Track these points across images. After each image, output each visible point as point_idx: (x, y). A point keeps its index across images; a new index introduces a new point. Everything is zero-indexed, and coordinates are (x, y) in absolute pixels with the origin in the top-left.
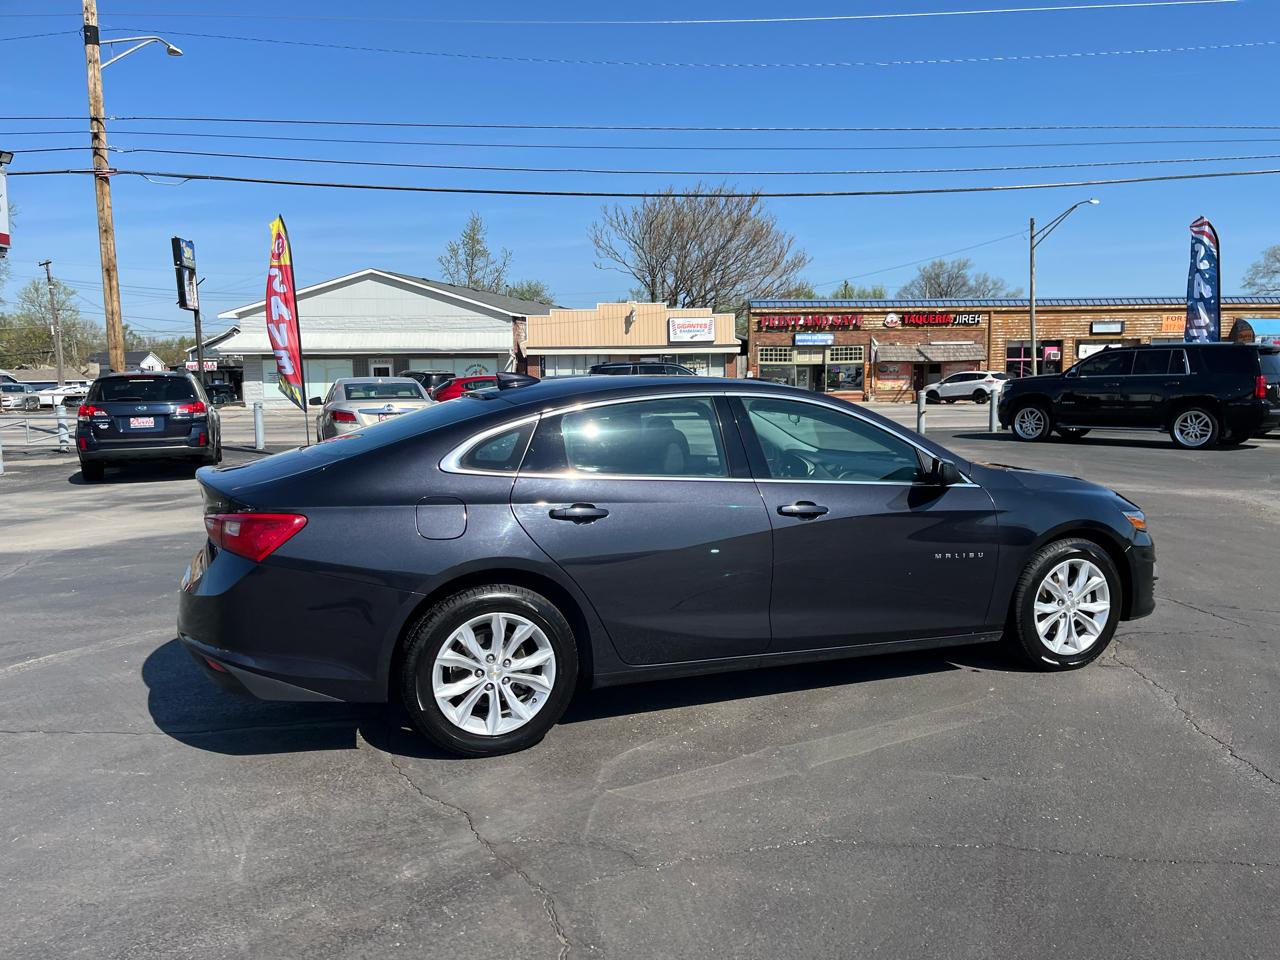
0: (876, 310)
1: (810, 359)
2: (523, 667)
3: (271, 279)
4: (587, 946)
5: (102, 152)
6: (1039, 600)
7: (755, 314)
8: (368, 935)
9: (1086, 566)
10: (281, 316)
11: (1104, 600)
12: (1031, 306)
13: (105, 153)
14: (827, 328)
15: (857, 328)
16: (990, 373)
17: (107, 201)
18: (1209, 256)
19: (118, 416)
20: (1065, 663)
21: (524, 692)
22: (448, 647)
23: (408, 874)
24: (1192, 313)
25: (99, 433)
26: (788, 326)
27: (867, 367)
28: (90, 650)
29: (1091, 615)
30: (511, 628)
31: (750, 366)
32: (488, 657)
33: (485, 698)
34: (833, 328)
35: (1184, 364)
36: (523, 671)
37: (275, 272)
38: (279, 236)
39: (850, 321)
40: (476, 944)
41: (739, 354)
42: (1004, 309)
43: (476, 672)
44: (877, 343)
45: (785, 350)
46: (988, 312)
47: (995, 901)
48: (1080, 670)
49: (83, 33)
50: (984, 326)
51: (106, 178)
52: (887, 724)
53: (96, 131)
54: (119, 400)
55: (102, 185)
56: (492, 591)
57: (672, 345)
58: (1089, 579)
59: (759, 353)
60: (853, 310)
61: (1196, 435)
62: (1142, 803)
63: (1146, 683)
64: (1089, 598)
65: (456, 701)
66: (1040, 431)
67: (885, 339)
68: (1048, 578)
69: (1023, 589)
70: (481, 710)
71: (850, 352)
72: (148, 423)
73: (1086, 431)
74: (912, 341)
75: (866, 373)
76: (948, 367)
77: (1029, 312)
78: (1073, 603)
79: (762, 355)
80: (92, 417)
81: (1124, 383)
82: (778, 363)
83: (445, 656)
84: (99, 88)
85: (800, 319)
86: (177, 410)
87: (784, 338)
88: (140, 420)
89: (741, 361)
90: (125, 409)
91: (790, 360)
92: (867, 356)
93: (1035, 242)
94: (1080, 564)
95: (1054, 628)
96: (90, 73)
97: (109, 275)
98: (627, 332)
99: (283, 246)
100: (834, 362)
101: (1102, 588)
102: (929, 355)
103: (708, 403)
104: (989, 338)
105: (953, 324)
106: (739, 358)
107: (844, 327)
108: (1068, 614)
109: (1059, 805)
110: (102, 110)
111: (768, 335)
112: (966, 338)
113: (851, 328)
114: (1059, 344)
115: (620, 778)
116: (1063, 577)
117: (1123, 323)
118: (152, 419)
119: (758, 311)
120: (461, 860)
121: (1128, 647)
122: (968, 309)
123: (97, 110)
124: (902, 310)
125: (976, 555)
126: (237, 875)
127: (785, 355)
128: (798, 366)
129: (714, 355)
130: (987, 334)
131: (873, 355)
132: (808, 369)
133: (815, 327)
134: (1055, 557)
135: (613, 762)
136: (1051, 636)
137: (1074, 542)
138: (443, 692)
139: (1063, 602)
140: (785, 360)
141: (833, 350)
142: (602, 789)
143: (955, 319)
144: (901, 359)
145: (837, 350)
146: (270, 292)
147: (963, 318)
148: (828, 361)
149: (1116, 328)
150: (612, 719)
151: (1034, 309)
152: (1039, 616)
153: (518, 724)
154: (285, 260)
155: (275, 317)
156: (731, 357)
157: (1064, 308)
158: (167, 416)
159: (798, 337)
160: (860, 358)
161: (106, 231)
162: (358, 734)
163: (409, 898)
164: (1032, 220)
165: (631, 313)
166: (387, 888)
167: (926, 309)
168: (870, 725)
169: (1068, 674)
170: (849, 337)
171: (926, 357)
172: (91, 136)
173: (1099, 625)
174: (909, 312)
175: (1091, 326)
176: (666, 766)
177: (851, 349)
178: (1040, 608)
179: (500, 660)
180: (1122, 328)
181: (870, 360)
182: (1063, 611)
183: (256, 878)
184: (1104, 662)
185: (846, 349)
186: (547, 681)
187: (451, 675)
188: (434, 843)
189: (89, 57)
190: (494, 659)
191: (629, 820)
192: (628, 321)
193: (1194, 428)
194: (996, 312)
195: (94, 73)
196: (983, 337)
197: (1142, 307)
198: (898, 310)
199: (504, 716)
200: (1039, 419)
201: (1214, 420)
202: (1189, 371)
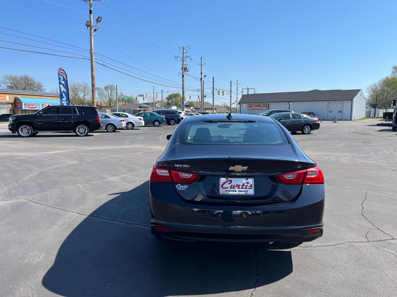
18: (64, 80)
24: (61, 97)
61: (83, 133)
66: (30, 134)
81: (58, 117)
193: (82, 130)
200: (29, 129)
201: (88, 128)
202: (78, 114)
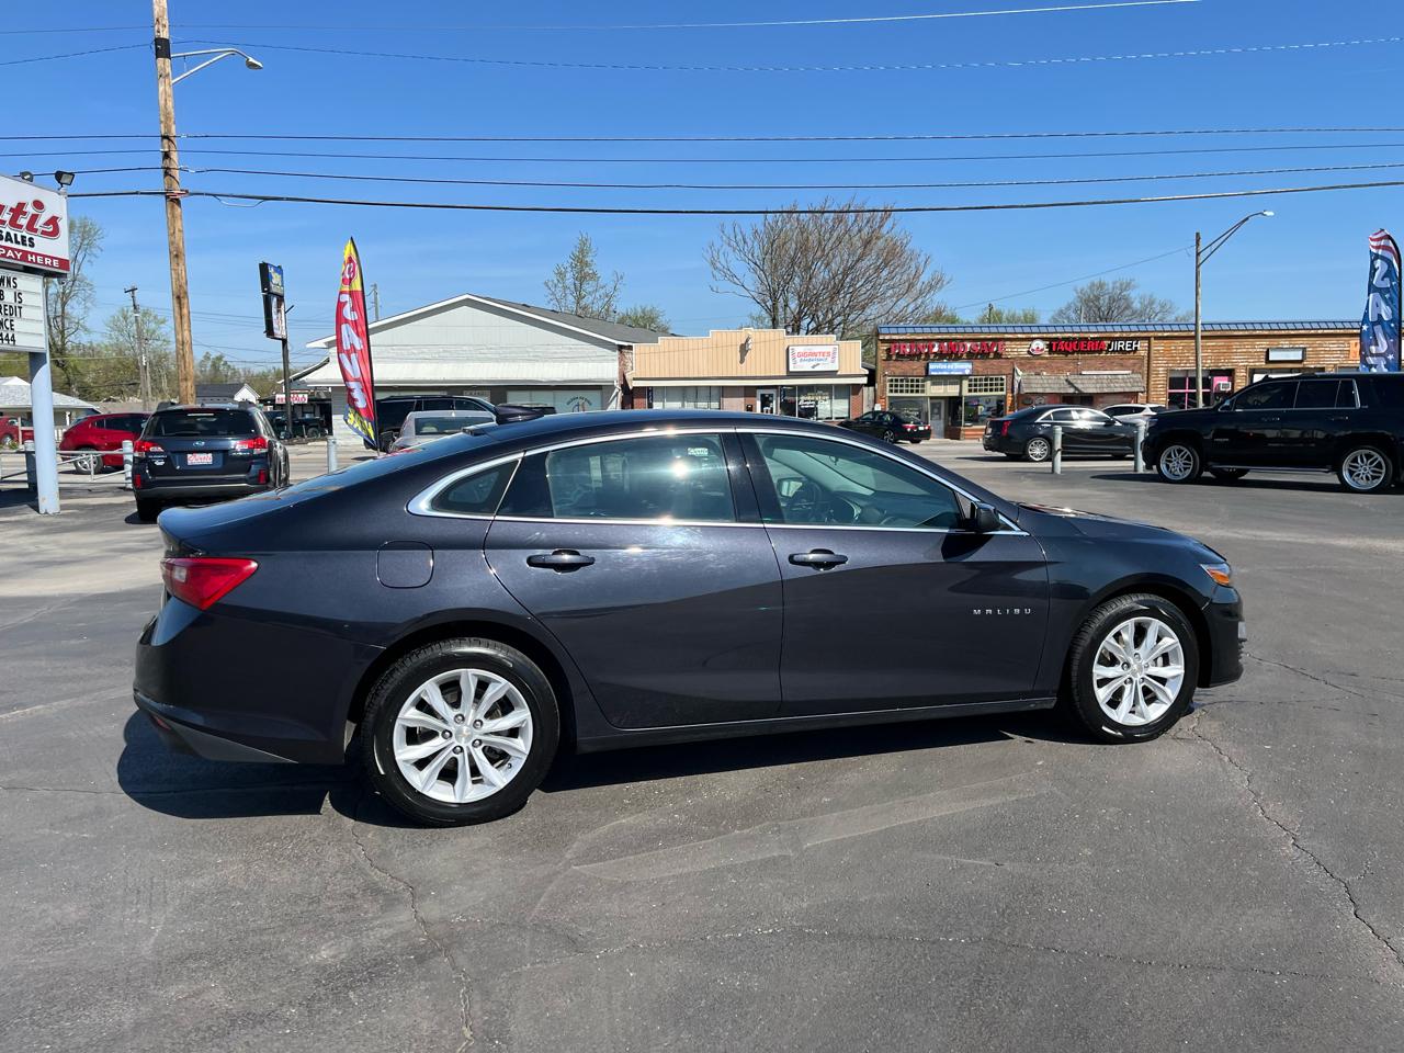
0: (1020, 336)
1: (945, 390)
2: (497, 728)
3: (340, 305)
4: (492, 1041)
5: (173, 172)
6: (1099, 663)
7: (884, 341)
8: (259, 1020)
9: (1155, 625)
10: (352, 346)
11: (1178, 663)
12: (1196, 331)
13: (176, 173)
14: (964, 356)
15: (998, 356)
16: (1148, 406)
17: (178, 224)
18: (1389, 273)
19: (175, 452)
20: (1130, 735)
21: (497, 756)
22: (412, 705)
23: (325, 954)
24: (1367, 338)
25: (155, 470)
26: (921, 353)
27: (1009, 400)
28: (81, 702)
29: (1163, 681)
30: (483, 685)
31: (878, 397)
32: (456, 716)
33: (454, 761)
34: (971, 356)
35: (1353, 396)
36: (497, 734)
37: (346, 298)
38: (350, 260)
39: (990, 349)
40: (372, 1034)
41: (865, 385)
42: (1166, 334)
43: (444, 732)
44: (1020, 373)
45: (917, 381)
46: (1148, 338)
47: (962, 1003)
48: (1149, 743)
49: (153, 46)
50: (1143, 353)
51: (177, 199)
52: (907, 800)
53: (167, 150)
54: (177, 435)
55: (173, 207)
56: (460, 645)
57: (791, 375)
58: (1159, 639)
59: (888, 384)
60: (994, 336)
61: (1367, 478)
62: (1168, 897)
63: (1221, 760)
64: (1160, 660)
65: (421, 764)
66: (1188, 472)
67: (1030, 368)
68: (1110, 638)
69: (1080, 650)
70: (449, 774)
71: (990, 382)
72: (205, 459)
73: (1244, 472)
74: (1060, 370)
75: (1009, 405)
76: (1101, 400)
77: (1194, 337)
78: (1140, 669)
79: (891, 386)
80: (148, 453)
81: (1286, 418)
82: (909, 395)
83: (408, 715)
84: (170, 104)
85: (933, 346)
86: (237, 445)
87: (916, 367)
88: (198, 455)
89: (868, 392)
90: (183, 445)
91: (923, 391)
92: (1009, 387)
93: (1201, 258)
94: (1149, 623)
95: (1118, 694)
96: (161, 88)
97: (180, 303)
98: (742, 362)
99: (354, 271)
100: (973, 394)
101: (1175, 650)
102: (1080, 386)
103: (716, 441)
104: (1148, 367)
105: (1107, 352)
106: (865, 389)
107: (984, 355)
108: (1134, 679)
109: (1073, 895)
110: (173, 127)
111: (898, 364)
112: (1122, 367)
113: (992, 355)
114: (1230, 373)
115: (593, 854)
116: (1128, 637)
117: (1304, 350)
118: (210, 455)
119: (887, 337)
120: (389, 940)
121: (1213, 717)
122: (1124, 335)
123: (168, 127)
124: (1049, 336)
125: (1022, 611)
126: (146, 948)
127: (917, 386)
128: (931, 398)
129: (838, 386)
130: (1146, 362)
131: (1016, 386)
132: (943, 402)
133: (952, 355)
134: (1118, 614)
135: (590, 836)
136: (1114, 702)
137: (1141, 598)
138: (405, 754)
139: (1129, 665)
140: (917, 391)
141: (971, 380)
142: (569, 864)
143: (1110, 346)
144: (1048, 391)
145: (976, 380)
146: (340, 319)
147: (1119, 345)
148: (965, 393)
149: (1297, 355)
150: (605, 788)
151: (1200, 334)
152: (1098, 681)
153: (490, 791)
154: (357, 286)
155: (346, 346)
156: (857, 388)
157: (1236, 333)
158: (226, 452)
159: (932, 366)
160: (1002, 390)
161: (177, 256)
162: (327, 798)
163: (317, 981)
164: (1198, 234)
165: (747, 341)
166: (297, 969)
167: (1076, 335)
168: (888, 801)
169: (1134, 748)
170: (991, 365)
171: (1076, 388)
172: (161, 156)
173: (1171, 693)
174: (1057, 339)
175: (1267, 353)
176: (646, 841)
177: (991, 379)
178: (1099, 671)
179: (470, 720)
180: (1304, 355)
181: (1013, 392)
182: (1128, 676)
183: (165, 953)
184: (1179, 735)
185: (986, 380)
186: (522, 746)
187: (414, 736)
188: (365, 920)
189: (160, 71)
190: (463, 719)
191: (587, 900)
192: (744, 349)
193: (1365, 469)
194: (1156, 338)
195: (164, 88)
196: (1142, 365)
197: (1326, 331)
198: (1045, 335)
199: (474, 782)
200: (1188, 458)
201: (1389, 462)
202: (1358, 405)
